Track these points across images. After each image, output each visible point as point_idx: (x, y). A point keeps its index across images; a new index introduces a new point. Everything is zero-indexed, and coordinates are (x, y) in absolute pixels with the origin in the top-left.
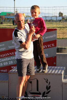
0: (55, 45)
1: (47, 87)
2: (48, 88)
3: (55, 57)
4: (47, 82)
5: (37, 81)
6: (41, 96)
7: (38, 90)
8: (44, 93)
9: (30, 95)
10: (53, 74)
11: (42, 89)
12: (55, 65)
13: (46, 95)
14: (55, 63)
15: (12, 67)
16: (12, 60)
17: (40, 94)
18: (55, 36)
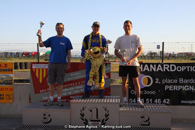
0: (110, 77)
1: (106, 114)
2: (107, 116)
3: (110, 88)
4: (106, 110)
5: (97, 109)
6: (100, 123)
7: (97, 118)
8: (103, 121)
9: (90, 123)
10: (111, 103)
11: (102, 117)
12: (110, 95)
13: (104, 122)
14: (109, 93)
15: (71, 97)
16: (70, 91)
17: (99, 121)
18: (109, 69)
